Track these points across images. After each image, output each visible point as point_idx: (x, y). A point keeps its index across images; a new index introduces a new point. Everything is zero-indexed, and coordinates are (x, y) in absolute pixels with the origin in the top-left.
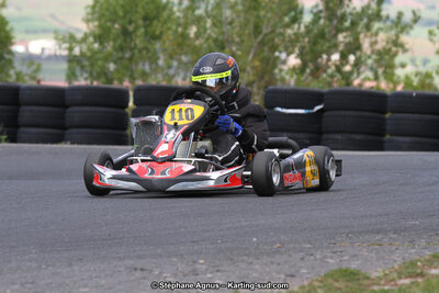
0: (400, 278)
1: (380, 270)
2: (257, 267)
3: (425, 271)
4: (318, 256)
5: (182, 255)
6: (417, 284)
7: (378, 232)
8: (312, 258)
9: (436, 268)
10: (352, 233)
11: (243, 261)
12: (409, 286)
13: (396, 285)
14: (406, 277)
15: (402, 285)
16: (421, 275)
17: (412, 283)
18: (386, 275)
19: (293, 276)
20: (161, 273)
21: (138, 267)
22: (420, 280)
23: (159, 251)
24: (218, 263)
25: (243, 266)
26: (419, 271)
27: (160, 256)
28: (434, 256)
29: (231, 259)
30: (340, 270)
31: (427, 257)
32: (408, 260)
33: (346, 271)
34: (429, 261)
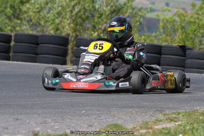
0: (141, 129)
1: (132, 125)
2: (75, 121)
3: (152, 127)
4: (103, 118)
5: (39, 114)
6: (149, 133)
7: (130, 107)
8: (100, 118)
9: (157, 125)
10: (119, 107)
11: (68, 118)
12: (146, 133)
13: (139, 133)
14: (143, 129)
15: (142, 133)
16: (151, 128)
17: (147, 132)
18: (134, 128)
19: (92, 126)
20: (29, 122)
21: (19, 119)
22: (150, 131)
23: (28, 112)
24: (56, 118)
25: (68, 120)
26: (150, 127)
27: (29, 114)
28: (157, 120)
29: (63, 117)
30: (114, 124)
31: (154, 120)
32: (144, 121)
33: (116, 125)
34: (154, 122)
